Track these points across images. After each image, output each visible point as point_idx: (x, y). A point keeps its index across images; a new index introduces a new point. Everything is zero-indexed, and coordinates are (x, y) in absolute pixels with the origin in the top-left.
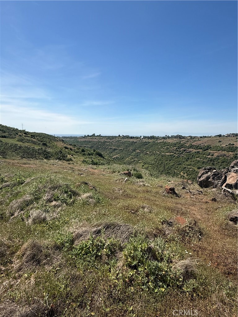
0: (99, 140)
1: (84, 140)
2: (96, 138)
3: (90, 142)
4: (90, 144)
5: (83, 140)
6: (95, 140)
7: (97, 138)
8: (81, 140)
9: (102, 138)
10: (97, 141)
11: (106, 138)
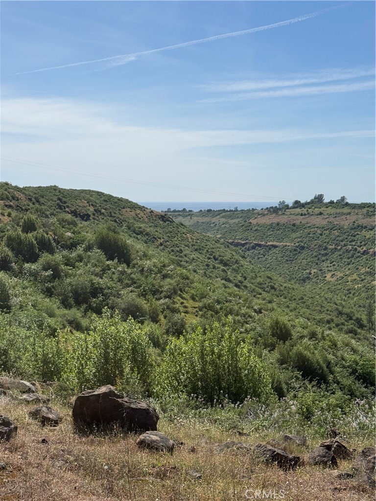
0: (331, 219)
1: (274, 219)
2: (321, 214)
3: (294, 227)
4: (294, 235)
5: (269, 222)
6: (319, 221)
7: (330, 210)
8: (262, 221)
9: (346, 210)
10: (324, 223)
11: (365, 210)
